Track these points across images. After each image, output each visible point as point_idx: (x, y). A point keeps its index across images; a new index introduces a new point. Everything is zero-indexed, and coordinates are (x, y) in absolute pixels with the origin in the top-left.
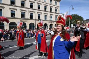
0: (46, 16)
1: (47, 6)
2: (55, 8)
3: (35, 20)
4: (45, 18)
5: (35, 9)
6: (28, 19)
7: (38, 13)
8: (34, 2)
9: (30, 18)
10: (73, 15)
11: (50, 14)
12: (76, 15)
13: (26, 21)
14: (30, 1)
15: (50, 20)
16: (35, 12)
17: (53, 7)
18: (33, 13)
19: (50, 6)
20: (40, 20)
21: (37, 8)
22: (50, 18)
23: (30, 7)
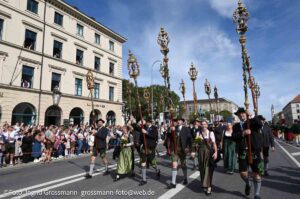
0: (78, 83)
1: (87, 49)
2: (110, 59)
3: (41, 92)
4: (76, 91)
5: (43, 55)
7: (53, 67)
8: (40, 30)
9: (19, 84)
14: (25, 23)
16: (41, 64)
17: (102, 55)
18: (36, 67)
19: (94, 52)
20: (59, 93)
21: (49, 51)
23: (22, 45)
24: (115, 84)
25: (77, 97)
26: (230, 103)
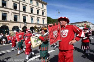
0: (32, 19)
1: (34, 8)
2: (42, 10)
3: (20, 23)
4: (32, 21)
5: (20, 11)
6: (11, 22)
8: (18, 3)
9: (13, 21)
11: (37, 17)
13: (8, 24)
14: (13, 1)
15: (37, 23)
16: (20, 14)
17: (40, 10)
18: (18, 15)
19: (37, 9)
20: (26, 23)
21: (22, 10)
22: (37, 21)
23: (13, 8)
24: (45, 19)
25: (32, 23)
26: (89, 23)
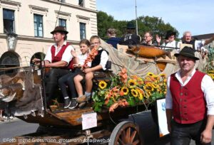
4: (37, 30)
10: (141, 18)
12: (155, 20)
24: (87, 19)
25: (38, 39)
